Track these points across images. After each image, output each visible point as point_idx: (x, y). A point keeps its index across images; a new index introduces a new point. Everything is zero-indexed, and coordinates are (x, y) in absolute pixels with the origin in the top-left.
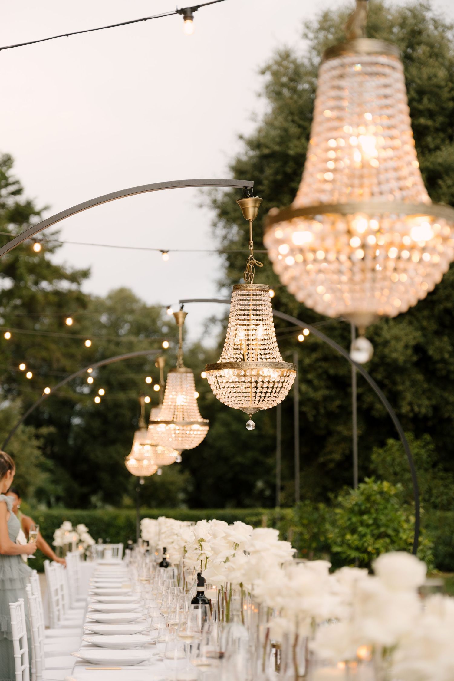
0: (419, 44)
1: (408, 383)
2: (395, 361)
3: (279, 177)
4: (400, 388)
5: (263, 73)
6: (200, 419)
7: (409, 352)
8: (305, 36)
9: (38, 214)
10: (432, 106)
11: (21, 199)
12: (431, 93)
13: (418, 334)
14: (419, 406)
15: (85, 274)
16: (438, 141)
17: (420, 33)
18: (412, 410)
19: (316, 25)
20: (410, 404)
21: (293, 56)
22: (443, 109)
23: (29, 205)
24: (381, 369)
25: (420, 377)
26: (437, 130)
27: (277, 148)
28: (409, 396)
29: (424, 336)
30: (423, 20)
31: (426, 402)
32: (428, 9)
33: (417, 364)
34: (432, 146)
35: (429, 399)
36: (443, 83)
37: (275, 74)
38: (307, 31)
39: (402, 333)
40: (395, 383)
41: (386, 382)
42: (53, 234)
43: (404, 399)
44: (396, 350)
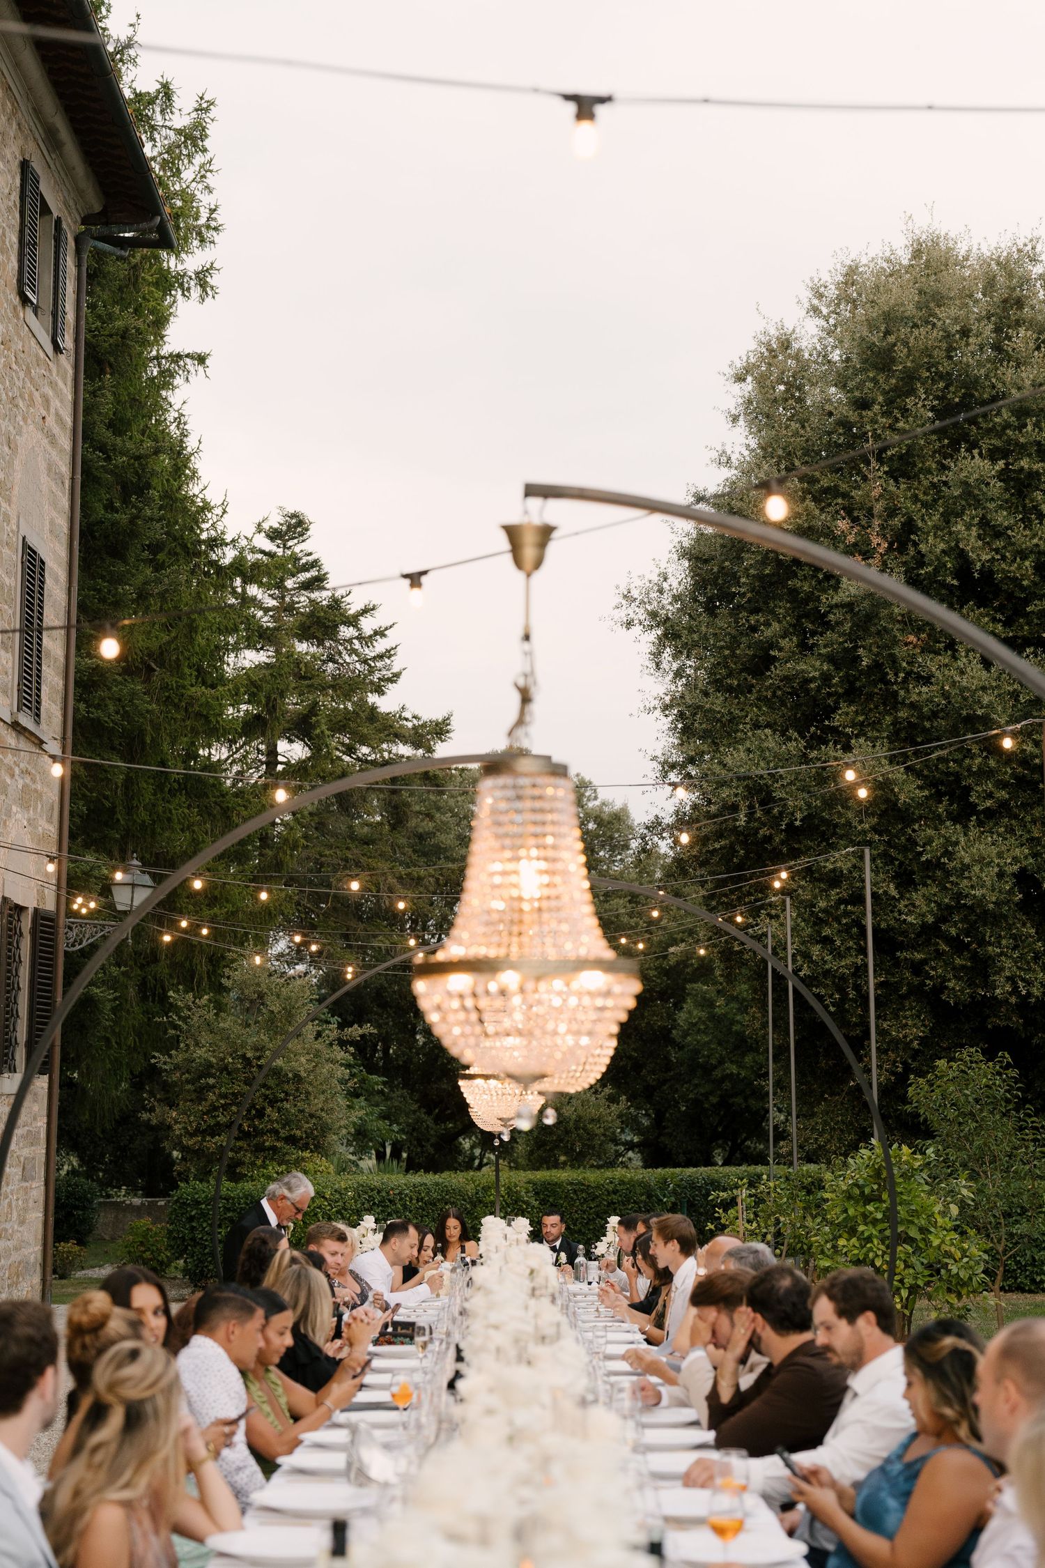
0: (1018, 323)
2: (980, 902)
4: (994, 950)
5: (740, 379)
7: (1008, 884)
8: (815, 310)
9: (353, 621)
11: (322, 597)
13: (1023, 852)
14: (1028, 983)
15: (440, 729)
17: (1019, 303)
18: (1015, 990)
19: (832, 292)
20: (1012, 980)
21: (795, 346)
23: (336, 603)
24: (955, 917)
29: (1035, 854)
30: (1026, 280)
32: (1034, 260)
33: (1023, 906)
37: (761, 381)
38: (816, 302)
39: (994, 851)
40: (981, 942)
42: (380, 657)
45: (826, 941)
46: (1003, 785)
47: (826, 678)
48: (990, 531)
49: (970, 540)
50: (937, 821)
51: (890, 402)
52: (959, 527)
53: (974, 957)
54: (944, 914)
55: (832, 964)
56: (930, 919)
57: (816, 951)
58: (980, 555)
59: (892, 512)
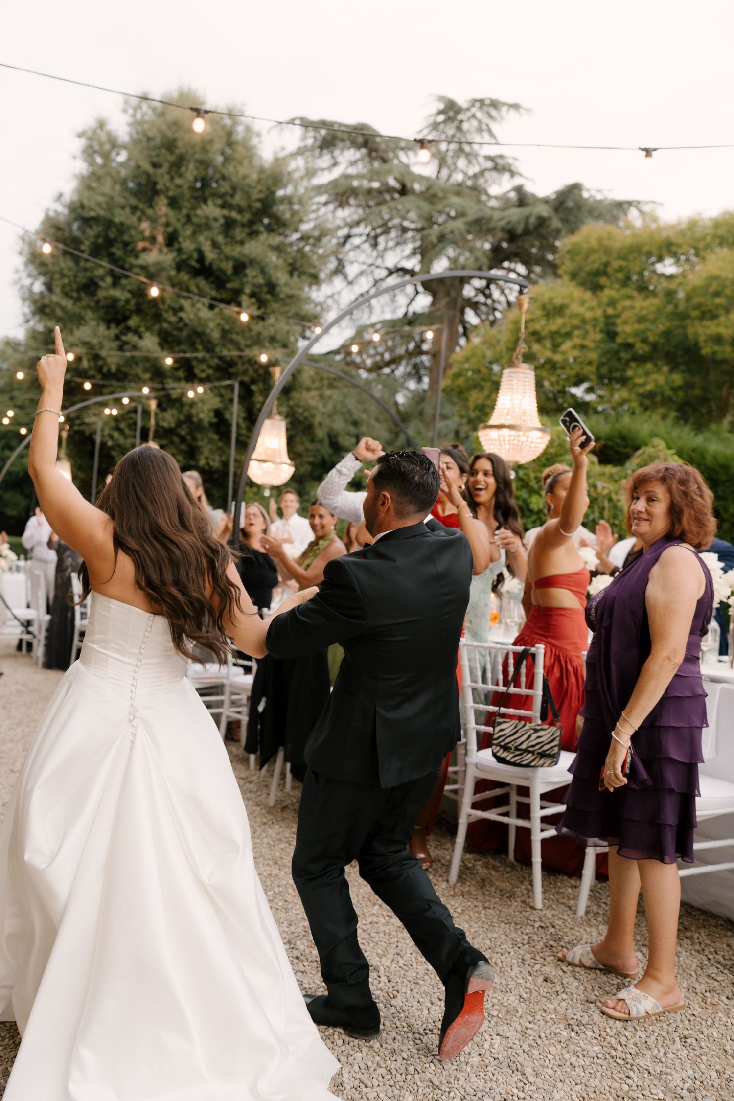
1: (206, 441)
2: (200, 421)
3: (100, 240)
4: (200, 444)
5: (79, 136)
6: (289, 461)
7: (212, 414)
10: (243, 203)
12: (243, 191)
13: (218, 400)
14: (214, 461)
16: (243, 235)
18: (208, 464)
20: (207, 458)
21: (108, 127)
22: (250, 207)
24: (185, 426)
25: (215, 437)
26: (243, 225)
27: (102, 213)
28: (206, 452)
29: (222, 402)
31: (217, 458)
34: (239, 238)
35: (220, 455)
36: (254, 184)
40: (194, 439)
41: (188, 438)
43: (202, 453)
44: (202, 411)
45: (120, 431)
46: (210, 367)
47: (127, 302)
48: (215, 245)
49: (207, 248)
50: (178, 380)
51: (171, 168)
52: (201, 239)
53: (190, 446)
54: (179, 424)
55: (122, 441)
56: (173, 425)
57: (116, 435)
58: (210, 255)
59: (167, 224)
